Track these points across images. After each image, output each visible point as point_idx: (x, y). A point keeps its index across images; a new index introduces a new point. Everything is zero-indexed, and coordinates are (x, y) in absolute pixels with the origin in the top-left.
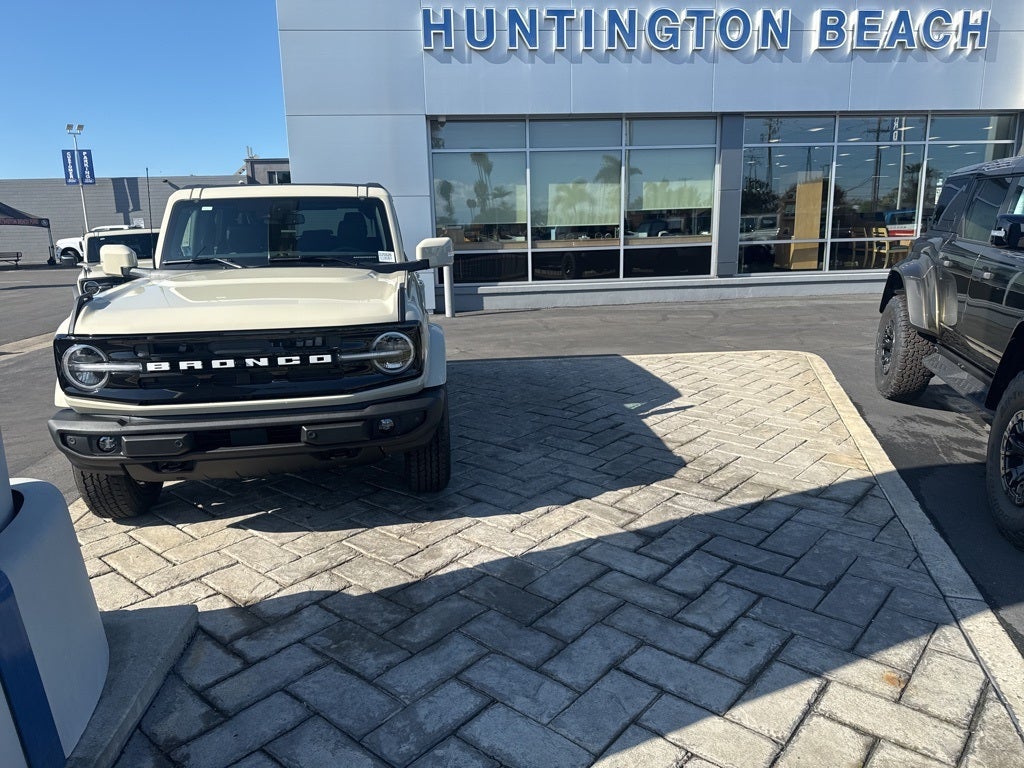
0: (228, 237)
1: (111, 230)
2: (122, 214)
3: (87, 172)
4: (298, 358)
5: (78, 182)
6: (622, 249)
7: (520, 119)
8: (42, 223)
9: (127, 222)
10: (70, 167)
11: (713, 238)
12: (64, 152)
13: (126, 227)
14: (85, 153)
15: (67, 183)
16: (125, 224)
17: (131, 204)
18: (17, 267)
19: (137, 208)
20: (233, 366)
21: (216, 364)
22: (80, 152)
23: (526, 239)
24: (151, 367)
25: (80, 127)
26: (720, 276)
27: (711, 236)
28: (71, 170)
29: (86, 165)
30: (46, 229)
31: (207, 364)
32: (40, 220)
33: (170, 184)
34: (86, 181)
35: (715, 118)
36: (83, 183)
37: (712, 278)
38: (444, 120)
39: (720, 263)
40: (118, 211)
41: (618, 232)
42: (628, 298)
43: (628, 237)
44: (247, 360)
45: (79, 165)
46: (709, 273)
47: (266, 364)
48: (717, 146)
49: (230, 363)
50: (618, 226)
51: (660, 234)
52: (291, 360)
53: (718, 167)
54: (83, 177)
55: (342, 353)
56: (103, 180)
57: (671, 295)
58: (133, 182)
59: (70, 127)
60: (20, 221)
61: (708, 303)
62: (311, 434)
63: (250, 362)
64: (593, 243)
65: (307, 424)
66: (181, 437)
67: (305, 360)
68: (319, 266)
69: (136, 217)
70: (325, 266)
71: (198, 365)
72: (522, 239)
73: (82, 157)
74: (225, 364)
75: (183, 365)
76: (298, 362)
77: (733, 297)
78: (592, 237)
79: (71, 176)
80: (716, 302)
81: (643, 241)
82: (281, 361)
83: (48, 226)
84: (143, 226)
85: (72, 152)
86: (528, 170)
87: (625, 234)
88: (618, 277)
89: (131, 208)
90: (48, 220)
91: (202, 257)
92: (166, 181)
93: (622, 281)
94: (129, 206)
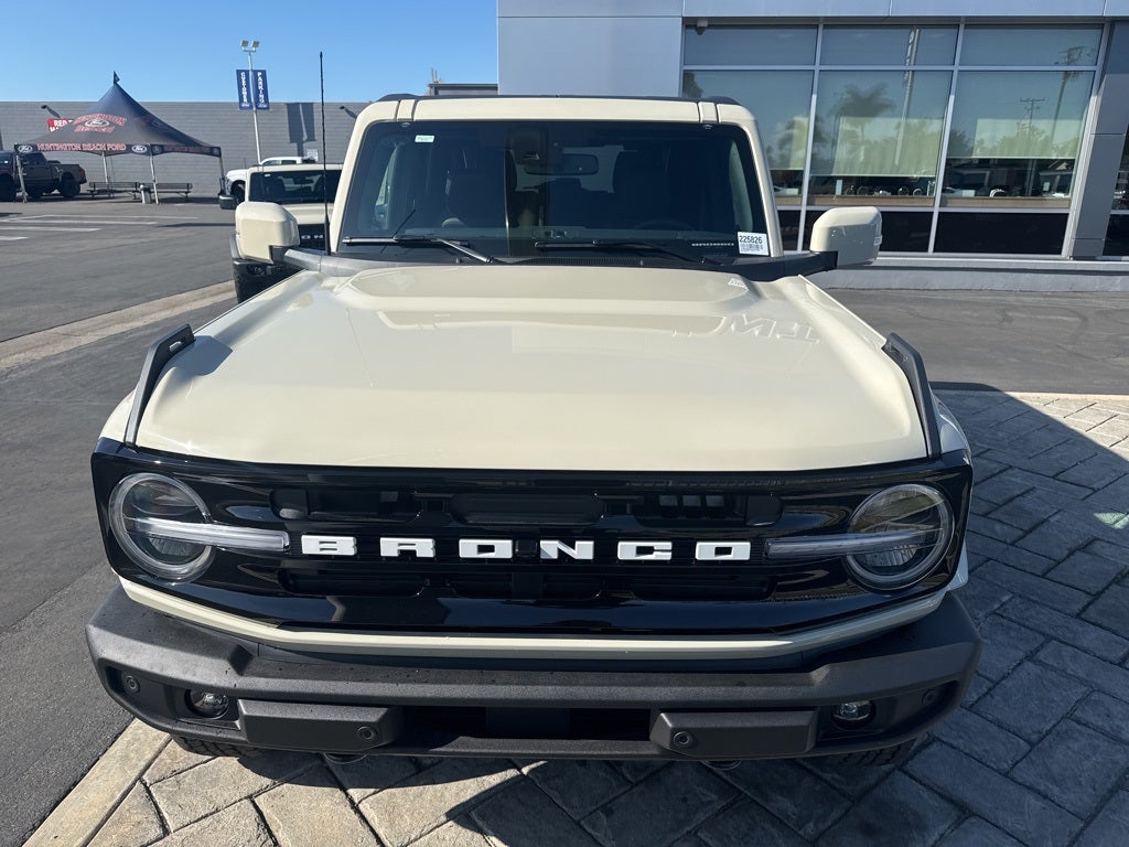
0: (447, 191)
1: (284, 162)
2: (295, 144)
3: (262, 96)
4: (668, 545)
5: (251, 107)
6: (936, 211)
7: (809, 23)
8: (213, 151)
9: (301, 153)
10: (244, 89)
11: (1072, 203)
12: (239, 72)
13: (298, 160)
14: (259, 74)
15: (241, 107)
16: (299, 155)
17: (305, 133)
18: (187, 200)
19: (311, 138)
20: (509, 555)
21: (468, 548)
22: (255, 72)
23: (800, 192)
24: (311, 545)
25: (256, 44)
26: (1075, 258)
27: (1070, 200)
28: (245, 93)
29: (261, 87)
30: (218, 159)
31: (447, 548)
32: (212, 148)
33: (347, 111)
34: (260, 106)
35: (1102, 26)
36: (257, 107)
37: (1065, 258)
38: (704, 24)
39: (1079, 239)
40: (292, 142)
41: (932, 188)
42: (938, 280)
43: (947, 195)
44: (543, 543)
45: (254, 84)
46: (1060, 253)
47: (589, 555)
48: (1098, 69)
49: (503, 549)
50: (932, 179)
51: (993, 192)
52: (650, 550)
53: (1094, 101)
54: (257, 101)
55: (778, 538)
56: (277, 105)
57: (999, 281)
58: (308, 107)
59: (245, 43)
60: (191, 149)
61: (1054, 295)
62: (683, 738)
63: (550, 548)
64: (895, 202)
65: (673, 708)
66: (373, 716)
67: (684, 550)
68: (636, 265)
69: (310, 148)
70: (646, 265)
71: (424, 548)
72: (794, 191)
73: (256, 78)
74: (491, 549)
75: (390, 547)
76: (668, 556)
77: (1090, 289)
78: (895, 193)
79: (245, 100)
80: (1065, 295)
81: (968, 202)
82: (626, 550)
83: (219, 155)
84: (316, 158)
85: (247, 72)
86: (814, 97)
87: (943, 191)
88: (926, 250)
89: (305, 137)
90: (219, 148)
91: (412, 232)
92: (342, 108)
93: (930, 257)
94: (302, 136)
